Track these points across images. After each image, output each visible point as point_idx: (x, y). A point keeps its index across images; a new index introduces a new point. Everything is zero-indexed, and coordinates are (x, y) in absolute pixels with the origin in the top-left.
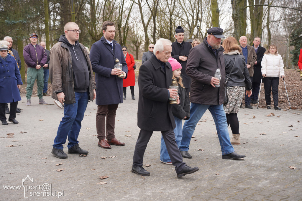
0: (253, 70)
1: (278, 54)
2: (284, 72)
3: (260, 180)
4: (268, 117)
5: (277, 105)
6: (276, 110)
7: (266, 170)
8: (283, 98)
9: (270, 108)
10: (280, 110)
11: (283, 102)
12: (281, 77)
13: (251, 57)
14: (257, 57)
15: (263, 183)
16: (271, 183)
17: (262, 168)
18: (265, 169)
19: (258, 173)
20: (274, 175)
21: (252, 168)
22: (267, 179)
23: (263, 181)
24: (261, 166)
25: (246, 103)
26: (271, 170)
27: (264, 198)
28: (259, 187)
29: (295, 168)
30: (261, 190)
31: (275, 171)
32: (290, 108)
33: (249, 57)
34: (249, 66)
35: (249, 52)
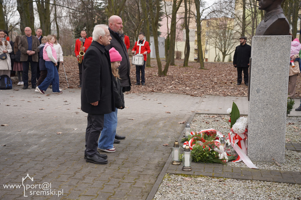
1: (58, 43)
2: (63, 58)
3: (31, 146)
7: (38, 138)
8: (64, 80)
11: (64, 83)
12: (61, 62)
15: (33, 148)
16: (39, 147)
17: (35, 137)
18: (37, 136)
19: (30, 140)
20: (43, 140)
21: (26, 137)
22: (36, 144)
24: (34, 135)
25: (32, 84)
26: (42, 137)
27: (30, 160)
28: (29, 152)
29: (61, 133)
30: (30, 153)
31: (45, 137)
32: (68, 88)
33: (33, 45)
34: (33, 52)
35: (33, 41)
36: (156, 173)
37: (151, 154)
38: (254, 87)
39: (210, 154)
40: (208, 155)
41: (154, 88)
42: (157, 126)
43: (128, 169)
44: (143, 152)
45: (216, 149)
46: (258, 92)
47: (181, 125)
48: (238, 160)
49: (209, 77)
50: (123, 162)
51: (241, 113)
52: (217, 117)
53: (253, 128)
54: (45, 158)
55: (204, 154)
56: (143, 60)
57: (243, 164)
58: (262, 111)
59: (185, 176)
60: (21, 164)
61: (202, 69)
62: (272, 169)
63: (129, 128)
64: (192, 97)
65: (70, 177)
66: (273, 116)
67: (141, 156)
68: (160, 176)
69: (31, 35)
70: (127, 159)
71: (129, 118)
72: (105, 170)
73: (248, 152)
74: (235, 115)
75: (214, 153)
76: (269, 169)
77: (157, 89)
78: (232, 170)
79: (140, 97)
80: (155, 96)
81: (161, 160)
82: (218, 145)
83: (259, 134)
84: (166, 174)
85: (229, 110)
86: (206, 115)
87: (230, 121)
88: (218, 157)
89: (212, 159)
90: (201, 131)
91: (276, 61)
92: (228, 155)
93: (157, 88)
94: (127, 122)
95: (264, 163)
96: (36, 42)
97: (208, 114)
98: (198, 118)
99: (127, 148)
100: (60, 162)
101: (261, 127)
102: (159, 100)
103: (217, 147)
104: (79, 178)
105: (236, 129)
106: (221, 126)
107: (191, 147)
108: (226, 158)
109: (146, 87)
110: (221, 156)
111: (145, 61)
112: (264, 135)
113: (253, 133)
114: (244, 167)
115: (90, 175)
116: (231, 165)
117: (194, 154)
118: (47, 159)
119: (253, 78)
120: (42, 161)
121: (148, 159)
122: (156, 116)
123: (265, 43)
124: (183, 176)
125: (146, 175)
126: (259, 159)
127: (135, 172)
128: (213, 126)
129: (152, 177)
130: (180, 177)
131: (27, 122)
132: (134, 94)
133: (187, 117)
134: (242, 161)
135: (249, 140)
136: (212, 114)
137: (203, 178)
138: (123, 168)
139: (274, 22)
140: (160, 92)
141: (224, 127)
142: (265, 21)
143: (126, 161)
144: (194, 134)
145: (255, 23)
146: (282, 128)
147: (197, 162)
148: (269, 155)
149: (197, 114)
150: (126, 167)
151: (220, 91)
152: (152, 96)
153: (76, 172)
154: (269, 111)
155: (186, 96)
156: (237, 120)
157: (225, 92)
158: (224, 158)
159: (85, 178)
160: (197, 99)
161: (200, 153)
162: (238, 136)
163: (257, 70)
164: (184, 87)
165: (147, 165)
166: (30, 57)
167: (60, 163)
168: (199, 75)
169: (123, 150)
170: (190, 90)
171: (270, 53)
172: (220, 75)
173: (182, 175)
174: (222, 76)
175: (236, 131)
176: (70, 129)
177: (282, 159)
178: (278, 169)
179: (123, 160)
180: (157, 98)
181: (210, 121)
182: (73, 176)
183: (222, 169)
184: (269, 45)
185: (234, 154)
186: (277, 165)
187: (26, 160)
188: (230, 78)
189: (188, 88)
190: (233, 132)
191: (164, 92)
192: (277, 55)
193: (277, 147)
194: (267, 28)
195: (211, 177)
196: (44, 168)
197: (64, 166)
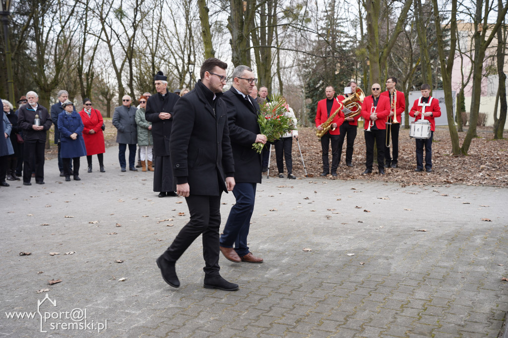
3: (268, 268)
4: (280, 189)
5: (291, 173)
6: (290, 178)
7: (276, 256)
8: (298, 164)
9: (283, 177)
10: (295, 179)
11: (298, 168)
12: (295, 137)
15: (271, 272)
16: (281, 271)
17: (271, 254)
18: (275, 254)
20: (285, 260)
22: (275, 267)
23: (271, 270)
24: (270, 251)
26: (282, 254)
27: (272, 291)
28: (267, 278)
29: (309, 250)
30: (269, 281)
31: (286, 256)
32: (306, 176)
36: (491, 331)
37: (472, 294)
41: (450, 177)
42: (471, 244)
43: (436, 319)
44: (455, 289)
50: (423, 306)
54: (294, 290)
56: (429, 129)
60: (260, 297)
63: (421, 246)
65: (340, 325)
67: (453, 296)
70: (430, 301)
71: (417, 228)
72: (396, 318)
77: (456, 179)
79: (427, 192)
80: (453, 191)
81: (495, 308)
93: (455, 176)
94: (414, 235)
99: (425, 280)
100: (318, 298)
102: (463, 198)
104: (355, 328)
109: (435, 175)
111: (432, 132)
115: (372, 324)
118: (296, 292)
120: (289, 295)
121: (470, 303)
122: (466, 226)
125: (473, 332)
127: (451, 325)
131: (256, 230)
132: (416, 188)
138: (426, 316)
140: (462, 184)
143: (429, 303)
150: (431, 315)
152: (449, 190)
153: (348, 316)
159: (364, 329)
165: (470, 314)
167: (318, 300)
169: (419, 283)
176: (323, 244)
179: (422, 302)
180: (459, 194)
182: (344, 324)
187: (266, 291)
191: (470, 184)
196: (295, 306)
197: (326, 306)
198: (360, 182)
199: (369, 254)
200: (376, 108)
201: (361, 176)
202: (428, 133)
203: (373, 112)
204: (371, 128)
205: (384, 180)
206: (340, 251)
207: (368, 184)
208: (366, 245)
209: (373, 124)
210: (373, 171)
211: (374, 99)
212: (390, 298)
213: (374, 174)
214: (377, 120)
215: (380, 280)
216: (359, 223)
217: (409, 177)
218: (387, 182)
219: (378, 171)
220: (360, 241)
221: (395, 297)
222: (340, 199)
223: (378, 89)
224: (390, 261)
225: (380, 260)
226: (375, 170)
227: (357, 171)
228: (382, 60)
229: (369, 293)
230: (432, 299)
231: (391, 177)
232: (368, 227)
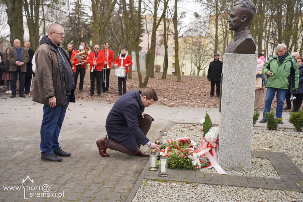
0: (26, 67)
3: (16, 152)
13: (24, 57)
14: (29, 57)
15: (18, 154)
16: (24, 153)
17: (20, 143)
18: (22, 143)
19: (15, 147)
20: (28, 147)
21: (12, 143)
22: (21, 151)
24: (20, 141)
25: (20, 93)
26: (27, 143)
27: (15, 165)
28: (13, 157)
30: (14, 159)
31: (30, 144)
33: (22, 56)
34: (22, 63)
35: (22, 53)
36: (134, 179)
37: (130, 160)
38: (225, 99)
39: (184, 161)
40: (182, 162)
43: (108, 175)
44: (122, 158)
45: (190, 156)
46: (228, 105)
47: (159, 134)
48: (210, 166)
49: (185, 90)
50: (103, 168)
51: (213, 123)
52: (192, 126)
53: (223, 138)
55: (179, 161)
56: (125, 72)
57: (214, 170)
58: (231, 121)
59: (161, 181)
60: (5, 169)
61: (179, 82)
62: (240, 175)
64: (169, 107)
65: (53, 182)
66: (241, 127)
67: (120, 162)
68: (138, 182)
69: (20, 47)
70: (107, 165)
72: (86, 176)
73: (219, 160)
74: (207, 126)
75: (189, 160)
76: (237, 175)
78: (204, 176)
81: (139, 167)
82: (192, 152)
83: (228, 143)
84: (144, 179)
85: (203, 121)
86: (182, 124)
87: (203, 131)
88: (192, 164)
89: (186, 165)
90: (177, 139)
91: (244, 77)
92: (201, 162)
95: (233, 169)
96: (24, 54)
97: (184, 124)
98: (174, 127)
101: (230, 137)
103: (191, 154)
104: (62, 183)
105: (209, 138)
106: (195, 135)
107: (167, 154)
108: (199, 164)
110: (194, 163)
111: (126, 73)
112: (233, 144)
113: (224, 142)
114: (215, 173)
115: (72, 180)
116: (203, 172)
117: (170, 160)
118: (31, 165)
119: (224, 91)
120: (26, 167)
121: (127, 165)
123: (235, 60)
124: (160, 182)
125: (125, 180)
126: (228, 166)
127: (115, 177)
128: (188, 134)
129: (130, 182)
130: (157, 182)
131: (14, 129)
133: (164, 126)
134: (213, 167)
135: (220, 147)
136: (187, 124)
137: (178, 183)
138: (103, 174)
139: (243, 42)
141: (197, 136)
142: (235, 41)
143: (106, 167)
144: (170, 142)
145: (226, 41)
146: (249, 137)
147: (172, 168)
148: (237, 162)
149: (174, 123)
150: (106, 173)
151: (194, 102)
153: (59, 177)
154: (237, 122)
155: (164, 106)
156: (209, 130)
157: (199, 103)
158: (197, 164)
159: (67, 183)
160: (174, 110)
161: (175, 160)
162: (210, 144)
163: (228, 84)
164: (162, 99)
165: (126, 171)
166: (19, 67)
167: (43, 169)
168: (176, 87)
170: (167, 101)
171: (239, 69)
172: (195, 87)
173: (158, 180)
174: (197, 89)
175: (208, 140)
177: (248, 166)
178: (244, 175)
179: (103, 166)
181: (185, 130)
182: (56, 181)
183: (195, 175)
184: (238, 62)
185: (207, 161)
186: (243, 171)
187: (11, 165)
188: (203, 91)
189: (165, 99)
190: (206, 141)
192: (245, 71)
193: (244, 155)
194: (237, 47)
195: (185, 182)
196: (28, 173)
197: (47, 172)
198: (85, 101)
199: (81, 141)
200: (96, 58)
201: (87, 98)
202: (124, 74)
203: (95, 61)
204: (94, 70)
205: (100, 100)
206: (64, 140)
207: (90, 102)
208: (80, 136)
209: (95, 68)
210: (94, 95)
211: (95, 54)
212: (86, 165)
213: (95, 96)
214: (97, 65)
215: (83, 155)
216: (79, 124)
217: (113, 98)
218: (101, 101)
219: (97, 95)
220: (77, 134)
221: (89, 165)
222: (72, 111)
223: (98, 48)
224: (91, 145)
225: (86, 145)
226: (96, 94)
227: (85, 94)
228: (101, 32)
229: (75, 163)
230: (109, 165)
231: (104, 98)
232: (84, 126)
